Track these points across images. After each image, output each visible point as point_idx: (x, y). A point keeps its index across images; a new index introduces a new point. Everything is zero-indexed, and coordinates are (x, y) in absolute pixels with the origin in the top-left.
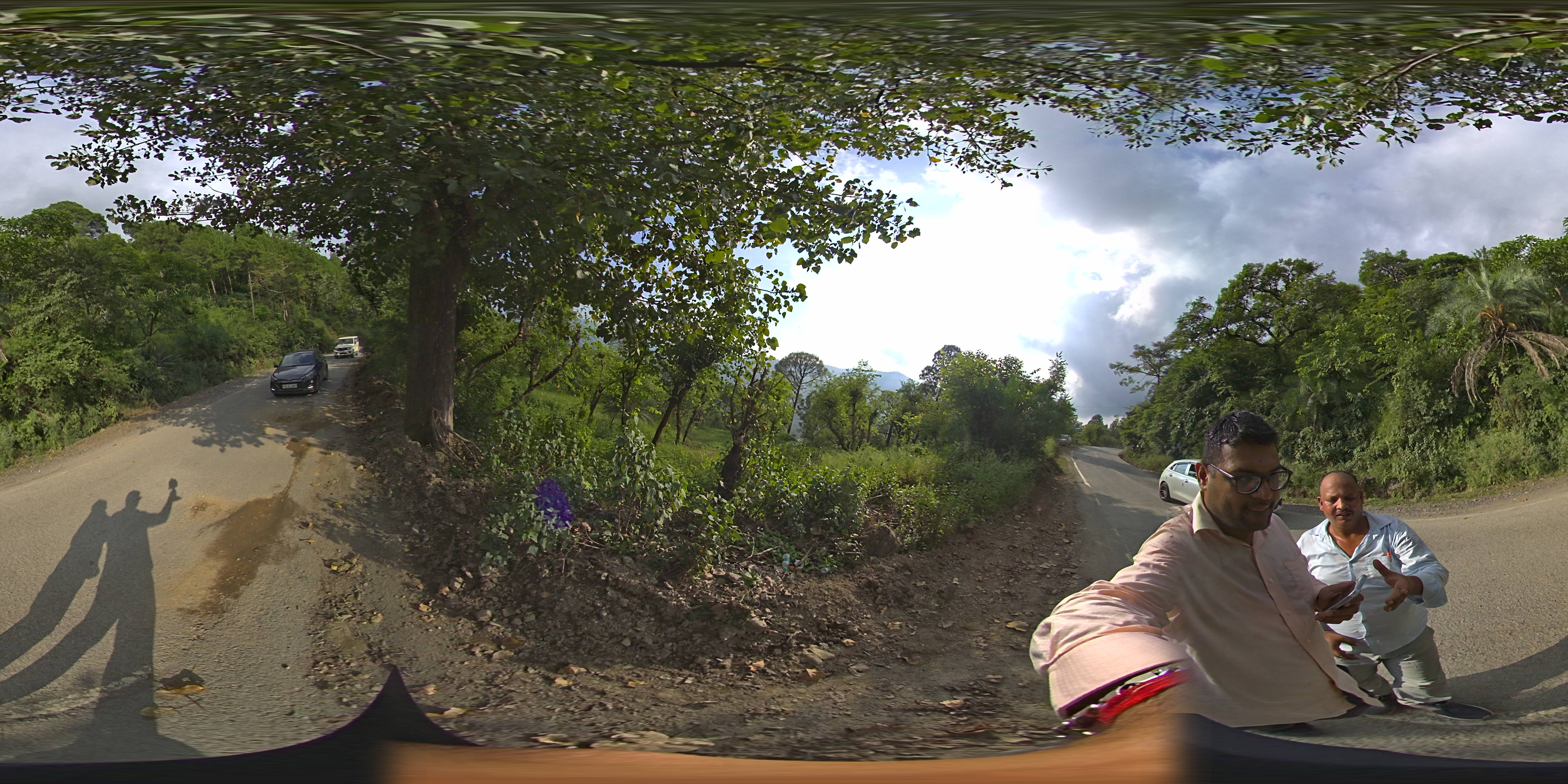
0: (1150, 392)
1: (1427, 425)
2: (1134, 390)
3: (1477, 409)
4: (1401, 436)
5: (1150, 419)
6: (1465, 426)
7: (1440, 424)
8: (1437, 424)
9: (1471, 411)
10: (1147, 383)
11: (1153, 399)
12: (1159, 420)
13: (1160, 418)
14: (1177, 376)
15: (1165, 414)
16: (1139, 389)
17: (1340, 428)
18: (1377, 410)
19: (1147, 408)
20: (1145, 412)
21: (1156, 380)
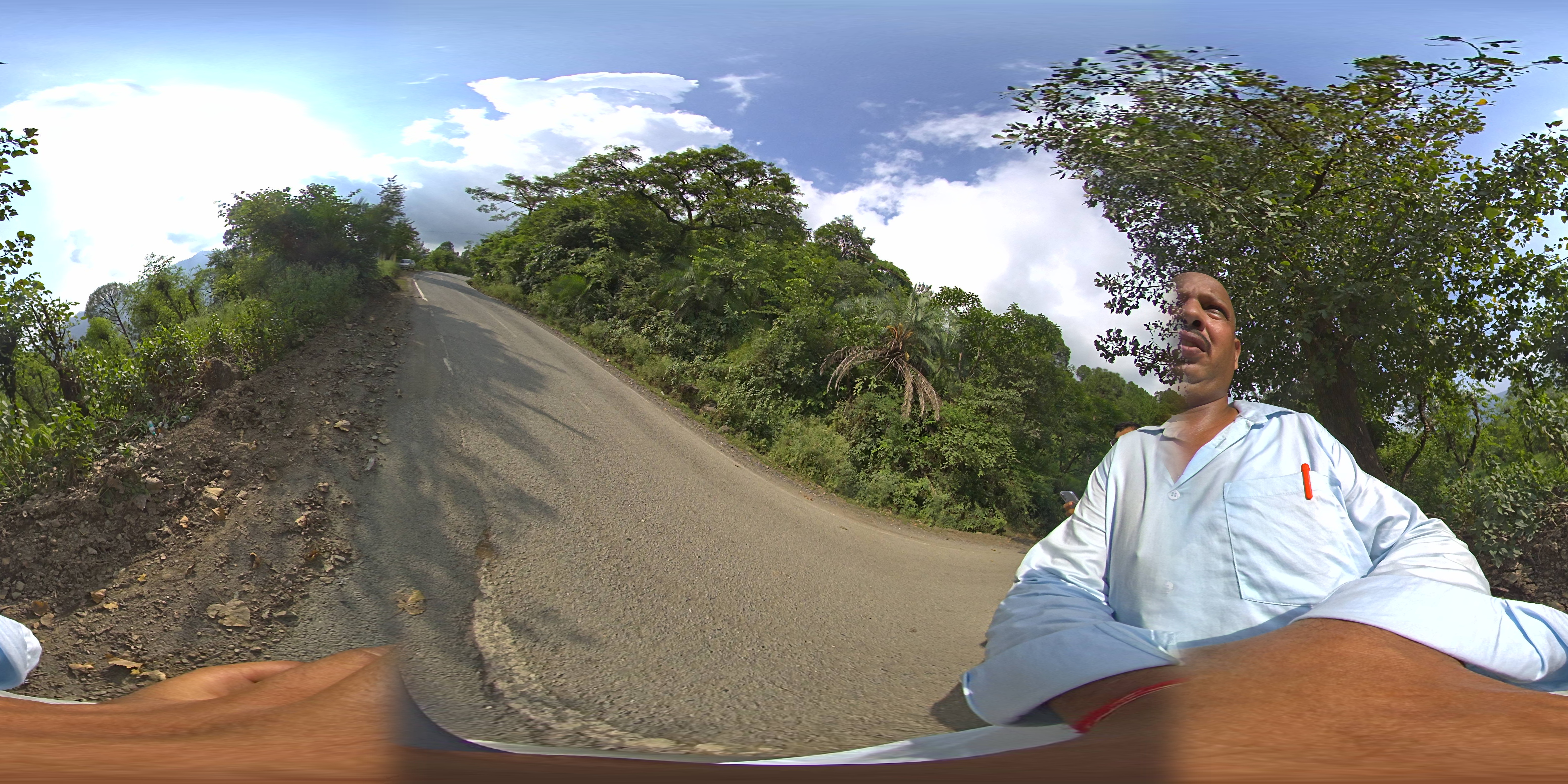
0: (515, 223)
1: (773, 378)
2: (495, 218)
3: (825, 399)
4: (746, 371)
5: (507, 247)
6: (803, 405)
7: (785, 387)
8: (783, 385)
9: (819, 396)
10: (515, 214)
11: (517, 230)
12: (518, 250)
13: (520, 248)
14: (554, 211)
15: (526, 245)
16: (502, 218)
17: (698, 330)
18: (741, 336)
19: (507, 237)
20: (504, 240)
21: (527, 213)
